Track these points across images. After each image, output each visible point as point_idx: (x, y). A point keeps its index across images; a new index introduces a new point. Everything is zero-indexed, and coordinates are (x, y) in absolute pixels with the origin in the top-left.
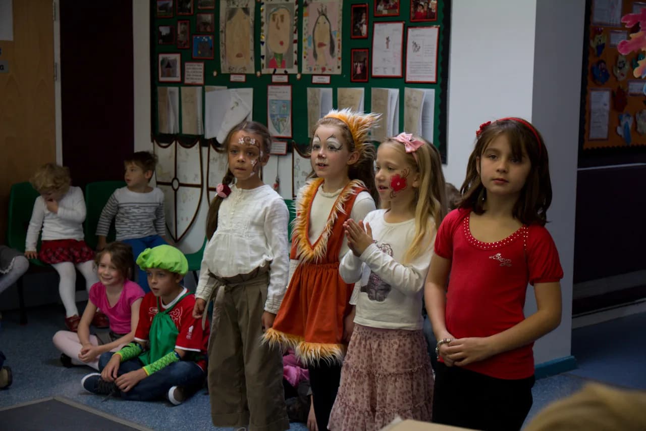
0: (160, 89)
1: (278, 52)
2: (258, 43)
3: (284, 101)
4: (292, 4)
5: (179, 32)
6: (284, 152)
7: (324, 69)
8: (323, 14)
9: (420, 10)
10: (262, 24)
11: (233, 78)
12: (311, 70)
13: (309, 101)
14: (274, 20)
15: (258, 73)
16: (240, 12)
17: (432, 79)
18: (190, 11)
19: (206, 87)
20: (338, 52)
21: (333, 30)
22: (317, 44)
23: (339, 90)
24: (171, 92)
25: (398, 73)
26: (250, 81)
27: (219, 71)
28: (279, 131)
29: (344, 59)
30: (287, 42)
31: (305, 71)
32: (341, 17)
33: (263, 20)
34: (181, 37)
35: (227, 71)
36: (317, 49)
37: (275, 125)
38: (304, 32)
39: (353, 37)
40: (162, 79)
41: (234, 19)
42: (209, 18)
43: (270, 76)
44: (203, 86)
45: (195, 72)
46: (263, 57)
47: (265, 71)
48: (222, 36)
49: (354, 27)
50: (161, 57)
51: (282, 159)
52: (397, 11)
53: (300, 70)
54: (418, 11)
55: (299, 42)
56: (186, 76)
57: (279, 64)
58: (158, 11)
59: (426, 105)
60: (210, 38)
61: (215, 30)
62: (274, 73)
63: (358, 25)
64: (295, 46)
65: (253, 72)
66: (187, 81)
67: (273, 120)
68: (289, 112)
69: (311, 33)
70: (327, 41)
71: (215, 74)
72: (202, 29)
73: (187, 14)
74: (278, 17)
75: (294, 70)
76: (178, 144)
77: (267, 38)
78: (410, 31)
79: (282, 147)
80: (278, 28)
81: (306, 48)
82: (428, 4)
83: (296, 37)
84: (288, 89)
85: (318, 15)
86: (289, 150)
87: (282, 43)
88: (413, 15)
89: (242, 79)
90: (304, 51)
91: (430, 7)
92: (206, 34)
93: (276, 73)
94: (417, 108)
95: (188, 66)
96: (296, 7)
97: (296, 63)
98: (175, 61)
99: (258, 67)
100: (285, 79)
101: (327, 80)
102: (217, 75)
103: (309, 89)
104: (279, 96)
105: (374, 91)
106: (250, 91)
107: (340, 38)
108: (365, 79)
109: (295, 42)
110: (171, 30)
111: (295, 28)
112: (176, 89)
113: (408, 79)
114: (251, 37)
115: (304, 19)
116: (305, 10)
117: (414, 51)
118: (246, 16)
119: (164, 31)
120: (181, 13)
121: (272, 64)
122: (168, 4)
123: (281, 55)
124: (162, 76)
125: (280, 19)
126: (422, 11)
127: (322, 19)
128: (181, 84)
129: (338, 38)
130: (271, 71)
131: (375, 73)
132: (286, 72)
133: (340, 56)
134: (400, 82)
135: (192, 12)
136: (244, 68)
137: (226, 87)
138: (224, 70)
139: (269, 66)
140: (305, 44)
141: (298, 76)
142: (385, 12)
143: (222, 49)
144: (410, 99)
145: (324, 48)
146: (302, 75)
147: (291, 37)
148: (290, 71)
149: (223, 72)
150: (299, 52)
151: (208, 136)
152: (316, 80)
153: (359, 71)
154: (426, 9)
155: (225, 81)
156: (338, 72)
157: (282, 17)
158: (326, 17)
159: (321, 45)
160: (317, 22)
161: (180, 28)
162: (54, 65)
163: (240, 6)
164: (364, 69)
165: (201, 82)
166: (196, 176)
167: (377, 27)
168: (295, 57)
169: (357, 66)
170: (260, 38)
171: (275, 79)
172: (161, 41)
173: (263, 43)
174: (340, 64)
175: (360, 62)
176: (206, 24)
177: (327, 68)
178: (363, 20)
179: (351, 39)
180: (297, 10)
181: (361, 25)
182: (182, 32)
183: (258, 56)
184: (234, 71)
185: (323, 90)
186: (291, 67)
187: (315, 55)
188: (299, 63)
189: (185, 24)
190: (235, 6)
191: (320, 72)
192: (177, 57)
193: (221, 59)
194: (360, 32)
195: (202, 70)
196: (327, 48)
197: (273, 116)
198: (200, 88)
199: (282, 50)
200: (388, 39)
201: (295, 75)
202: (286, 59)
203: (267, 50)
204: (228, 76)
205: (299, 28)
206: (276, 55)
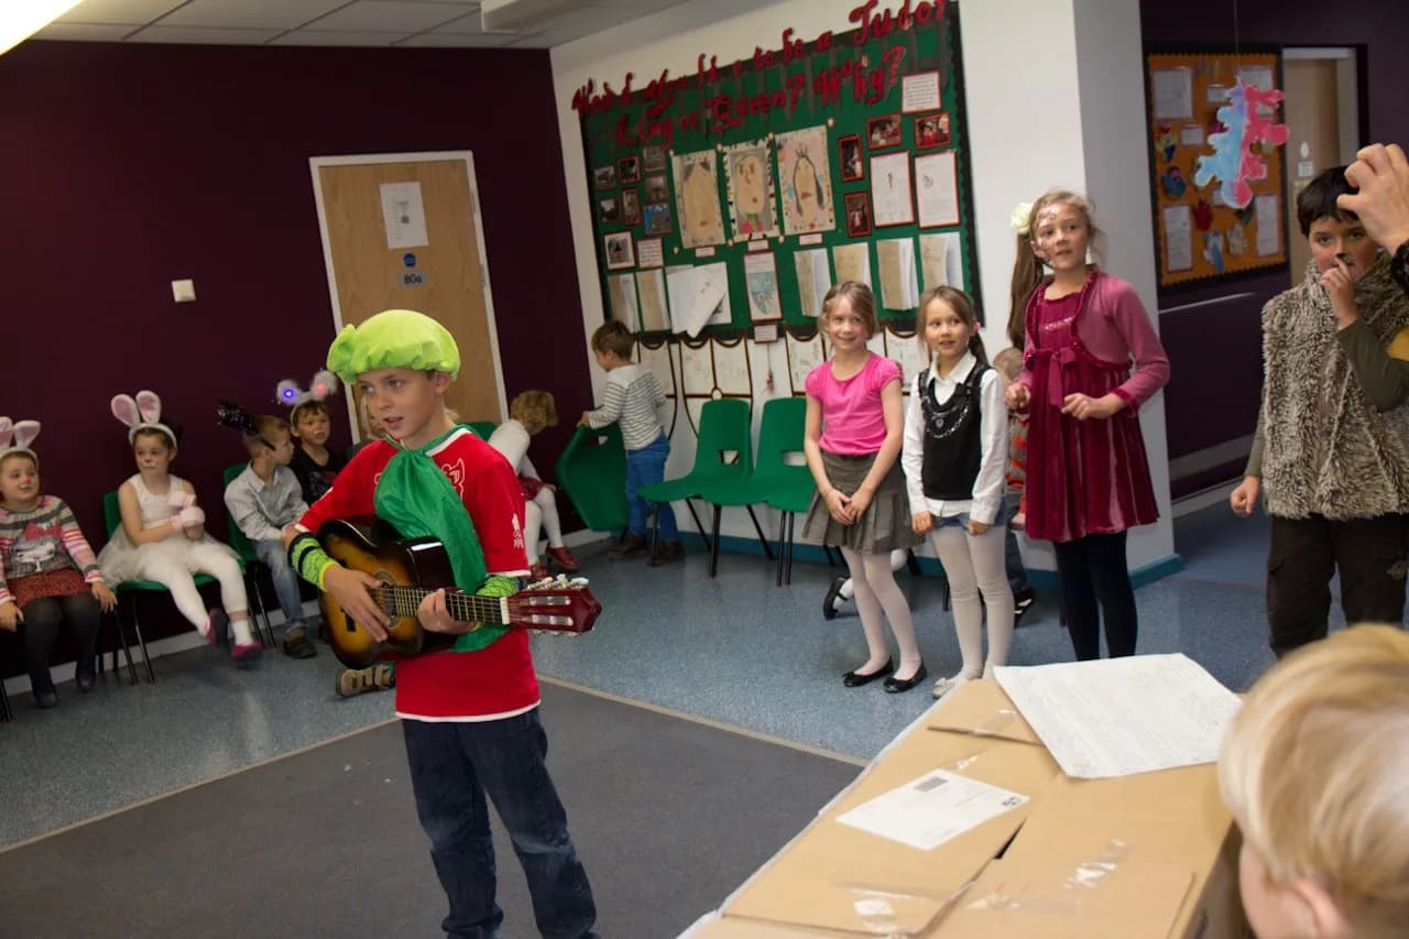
0: (610, 279)
1: (752, 212)
2: (725, 204)
3: (767, 273)
4: (763, 149)
5: (626, 204)
6: (774, 337)
7: (812, 226)
8: (803, 155)
9: (928, 133)
10: (728, 180)
11: (699, 253)
12: (796, 228)
13: (798, 268)
14: (741, 171)
15: (730, 243)
16: (698, 169)
17: (955, 219)
18: (636, 177)
19: (667, 269)
20: (828, 201)
21: (818, 174)
22: (800, 196)
23: (836, 250)
24: (626, 282)
25: (909, 218)
26: (721, 253)
27: (681, 247)
28: (764, 311)
29: (836, 209)
30: (761, 196)
31: (789, 231)
32: (827, 157)
33: (728, 174)
34: (628, 210)
35: (691, 245)
36: (801, 202)
37: (759, 305)
38: (781, 181)
39: (845, 179)
40: (611, 266)
41: (691, 179)
42: (660, 181)
43: (745, 244)
44: (663, 268)
45: (652, 251)
46: (733, 221)
47: (738, 238)
48: (679, 202)
49: (846, 166)
50: (607, 239)
51: (773, 347)
52: (898, 138)
53: (782, 231)
54: (925, 134)
55: (777, 195)
56: (641, 259)
57: (755, 228)
58: (597, 182)
59: (949, 254)
60: (665, 206)
61: (670, 195)
62: (750, 240)
63: (850, 163)
64: (773, 201)
65: (724, 242)
66: (642, 265)
67: (755, 300)
68: (775, 287)
69: (791, 182)
70: (813, 190)
71: (676, 250)
72: (654, 197)
73: (633, 180)
74: (747, 167)
75: (774, 232)
76: (641, 345)
77: (736, 197)
78: (919, 162)
79: (771, 331)
80: (748, 182)
81: (786, 202)
82: (937, 124)
83: (772, 190)
84: (770, 257)
85: (796, 158)
86: (781, 334)
87: (755, 200)
88: (919, 141)
89: (711, 252)
90: (784, 206)
91: (940, 126)
92: (659, 202)
93: (753, 238)
94: (938, 259)
95: (641, 245)
96: (768, 152)
98: (624, 242)
99: (729, 234)
100: (765, 245)
101: (818, 239)
102: (679, 252)
103: (796, 254)
104: (760, 267)
105: (881, 245)
106: (721, 267)
107: (829, 182)
108: (866, 230)
109: (772, 196)
110: (616, 204)
111: (769, 178)
112: (630, 277)
113: (923, 224)
114: (716, 197)
115: (780, 165)
116: (780, 155)
117: (926, 186)
118: (708, 173)
119: (608, 205)
120: (625, 181)
121: (745, 228)
122: (607, 173)
123: (756, 216)
124: (612, 262)
125: (749, 169)
126: (930, 134)
127: (803, 162)
128: (634, 269)
129: (826, 185)
130: (746, 237)
131: (879, 221)
132: (765, 236)
133: (831, 205)
134: (913, 229)
135: (639, 178)
136: (712, 239)
137: (691, 266)
138: (687, 243)
139: (742, 232)
140: (784, 197)
141: (781, 239)
142: (882, 142)
143: (680, 217)
144: (928, 250)
145: (809, 199)
146: (786, 238)
147: (766, 190)
148: (770, 234)
149: (685, 247)
150: (779, 209)
151: (677, 330)
152: (803, 240)
153: (858, 222)
154: (935, 130)
155: (690, 258)
156: (831, 226)
157: (752, 167)
158: (808, 159)
159: (805, 195)
160: (797, 167)
161: (627, 199)
162: (481, 269)
163: (697, 161)
164: (863, 219)
165: (660, 262)
166: (667, 383)
167: (875, 162)
168: (774, 215)
169: (854, 216)
170: (726, 198)
171: (752, 247)
172: (605, 220)
173: (731, 203)
174: (832, 216)
175: (858, 210)
176: (657, 190)
177: (816, 223)
178: (856, 156)
179: (843, 182)
180: (770, 155)
181: (854, 163)
182: (630, 204)
183: (727, 221)
184: (700, 244)
185: (814, 252)
186: (770, 228)
187: (799, 210)
188: (780, 222)
189: (632, 193)
190: (690, 162)
191: (808, 230)
192: (626, 236)
193: (682, 231)
194: (853, 172)
195: (660, 249)
196: (813, 199)
197: (754, 294)
198: (659, 272)
199: (757, 208)
200: (890, 176)
201: (777, 238)
202: (763, 220)
203: (738, 211)
204: (693, 251)
205: (775, 178)
206: (749, 216)
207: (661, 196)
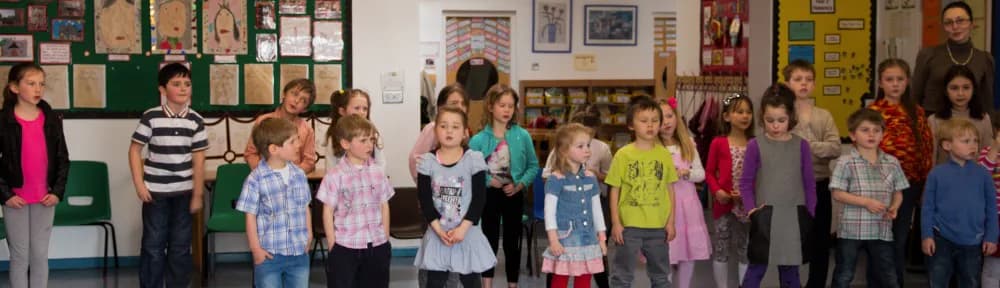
1: (173, 36)
2: (146, 28)
5: (30, 16)
7: (228, 50)
8: (225, 8)
12: (213, 50)
13: (211, 74)
14: (166, 10)
15: (148, 53)
19: (75, 65)
20: (244, 37)
21: (237, 20)
22: (218, 31)
23: (246, 66)
25: (306, 53)
26: (136, 60)
27: (92, 50)
29: (250, 42)
30: (182, 26)
31: (206, 51)
32: (246, 12)
34: (33, 20)
35: (104, 51)
36: (220, 35)
40: (2, 59)
41: (111, 7)
42: (75, 5)
44: (69, 64)
45: (57, 52)
46: (153, 40)
47: (156, 51)
48: (96, 22)
50: (1, 38)
53: (200, 50)
55: (199, 28)
56: (43, 55)
57: (174, 45)
60: (79, 22)
62: (168, 53)
63: (264, 17)
64: (194, 32)
65: (140, 52)
66: (44, 60)
69: (212, 21)
70: (230, 28)
71: (87, 54)
72: (66, 15)
74: (171, 8)
77: (158, 25)
78: (318, 24)
81: (207, 34)
83: (194, 24)
85: (218, 8)
87: (176, 29)
90: (204, 35)
91: (334, 8)
92: (73, 19)
93: (171, 52)
95: (45, 46)
97: (195, 45)
98: (24, 43)
99: (147, 45)
100: (182, 57)
102: (91, 55)
103: (211, 65)
105: (282, 67)
109: (193, 28)
110: (19, 13)
111: (192, 17)
113: (317, 58)
114: (137, 23)
115: (204, 10)
116: (204, 4)
117: (322, 37)
118: (130, 5)
121: (165, 45)
123: (176, 39)
124: (3, 56)
125: (173, 9)
127: (224, 12)
130: (164, 51)
131: (283, 53)
132: (183, 52)
133: (246, 40)
134: (308, 60)
136: (129, 49)
138: (100, 49)
139: (161, 47)
140: (205, 30)
141: (198, 56)
142: (291, 10)
143: (96, 32)
145: (228, 34)
146: (203, 55)
147: (188, 25)
148: (188, 52)
149: (98, 51)
150: (199, 37)
155: (101, 60)
157: (177, 9)
158: (229, 10)
159: (224, 31)
160: (219, 13)
161: (32, 13)
165: (67, 59)
167: (284, 20)
168: (194, 41)
170: (149, 24)
173: (152, 28)
174: (246, 46)
176: (71, 10)
177: (232, 49)
178: (269, 14)
182: (35, 17)
183: (146, 39)
184: (115, 51)
186: (189, 48)
187: (217, 39)
188: (199, 46)
189: (40, 10)
191: (224, 52)
192: (29, 39)
193: (96, 41)
195: (68, 51)
196: (231, 35)
198: (64, 66)
199: (178, 34)
200: (295, 29)
201: (195, 55)
202: (183, 43)
203: (158, 35)
204: (106, 55)
205: (199, 18)
206: (169, 38)
207: (75, 14)
